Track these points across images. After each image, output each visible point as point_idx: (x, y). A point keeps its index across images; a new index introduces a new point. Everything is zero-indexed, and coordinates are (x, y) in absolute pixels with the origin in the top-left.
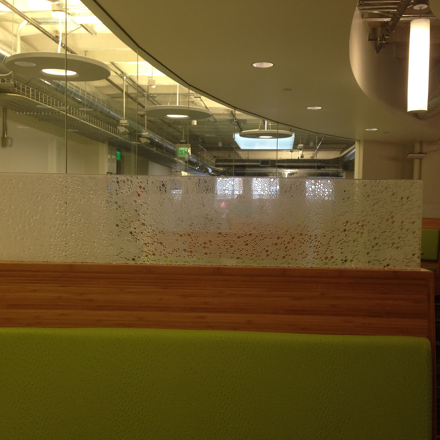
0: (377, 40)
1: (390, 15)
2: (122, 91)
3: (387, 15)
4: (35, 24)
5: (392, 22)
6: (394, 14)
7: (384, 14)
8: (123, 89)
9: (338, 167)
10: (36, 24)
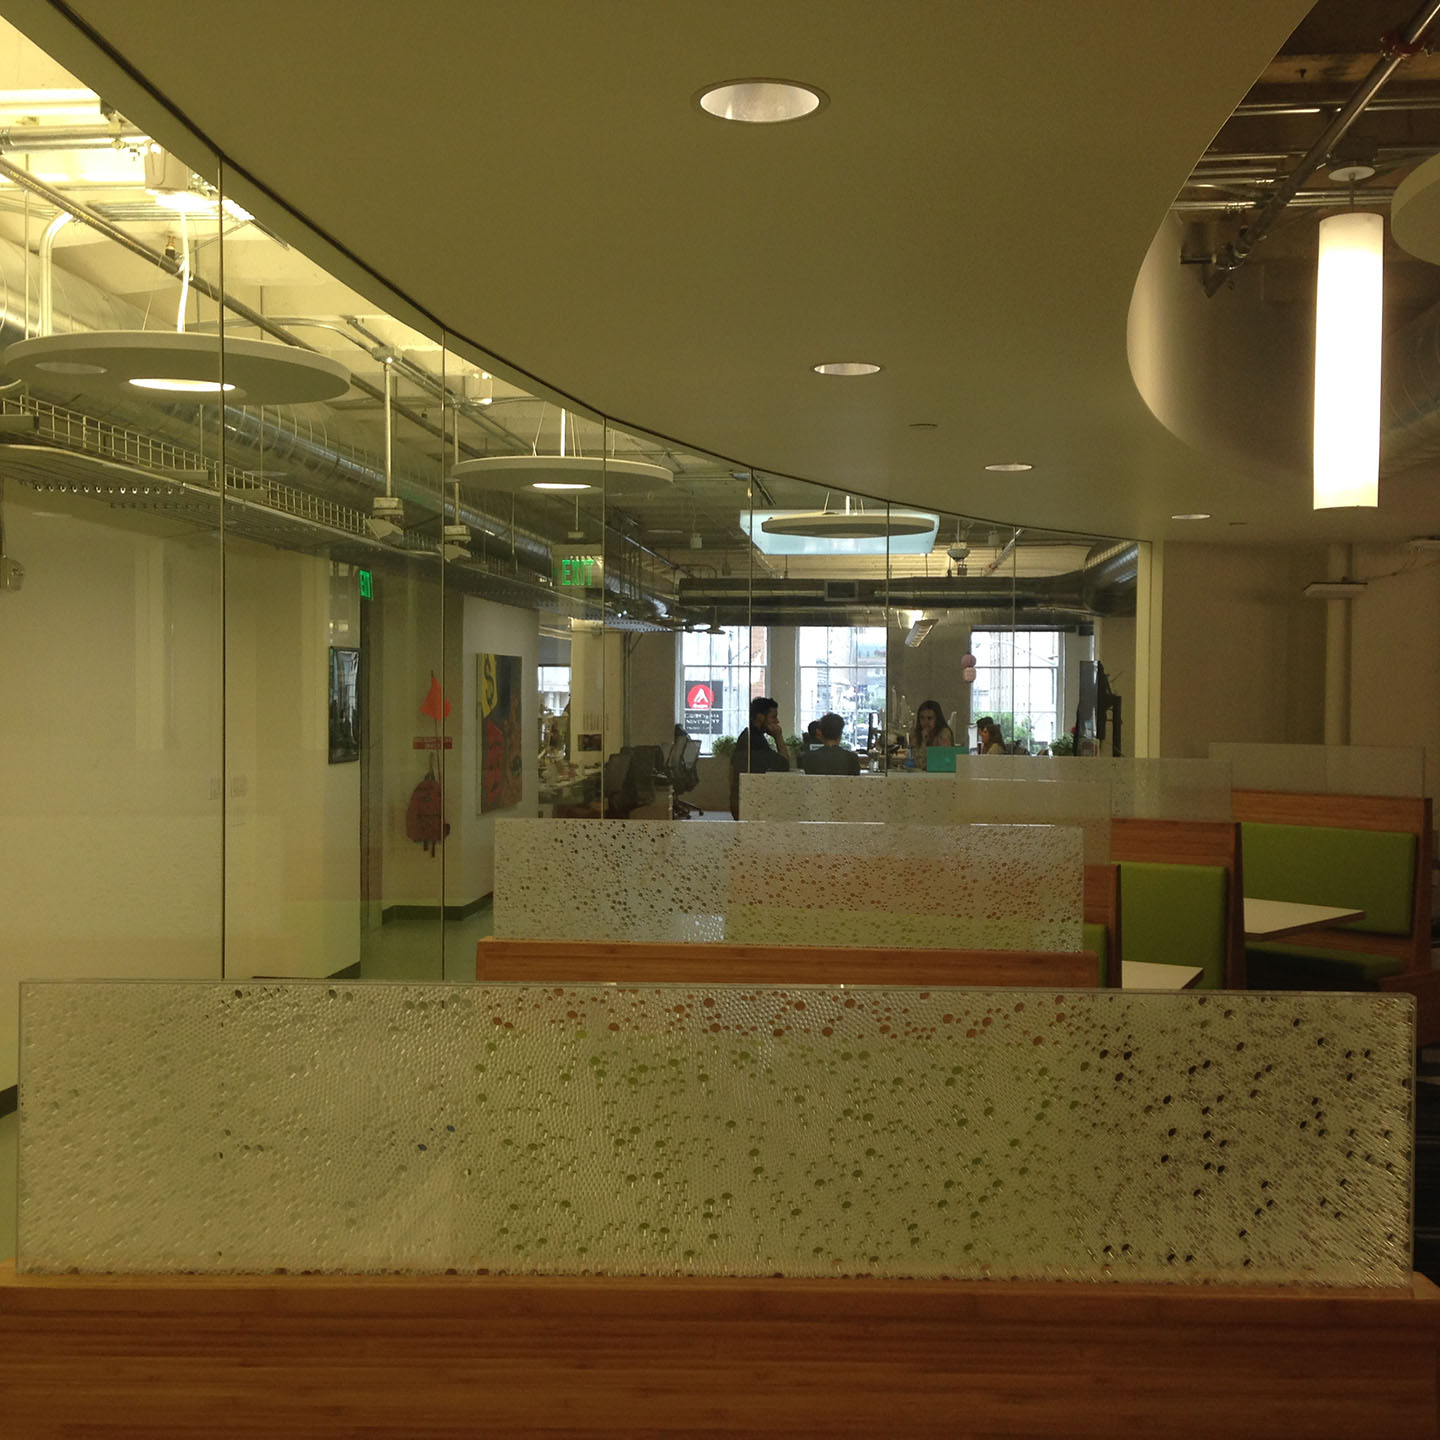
0: (1210, 261)
1: (1253, 194)
2: (381, 397)
3: (1241, 192)
4: (99, 220)
5: (1260, 211)
6: (1264, 189)
7: (1231, 191)
8: (383, 391)
9: (1078, 604)
10: (101, 218)
